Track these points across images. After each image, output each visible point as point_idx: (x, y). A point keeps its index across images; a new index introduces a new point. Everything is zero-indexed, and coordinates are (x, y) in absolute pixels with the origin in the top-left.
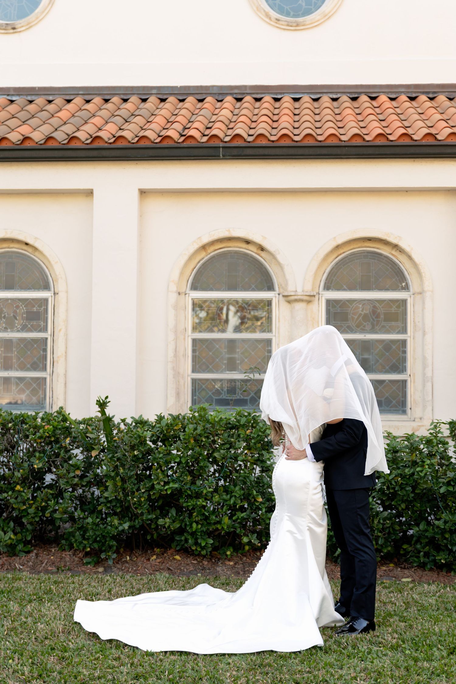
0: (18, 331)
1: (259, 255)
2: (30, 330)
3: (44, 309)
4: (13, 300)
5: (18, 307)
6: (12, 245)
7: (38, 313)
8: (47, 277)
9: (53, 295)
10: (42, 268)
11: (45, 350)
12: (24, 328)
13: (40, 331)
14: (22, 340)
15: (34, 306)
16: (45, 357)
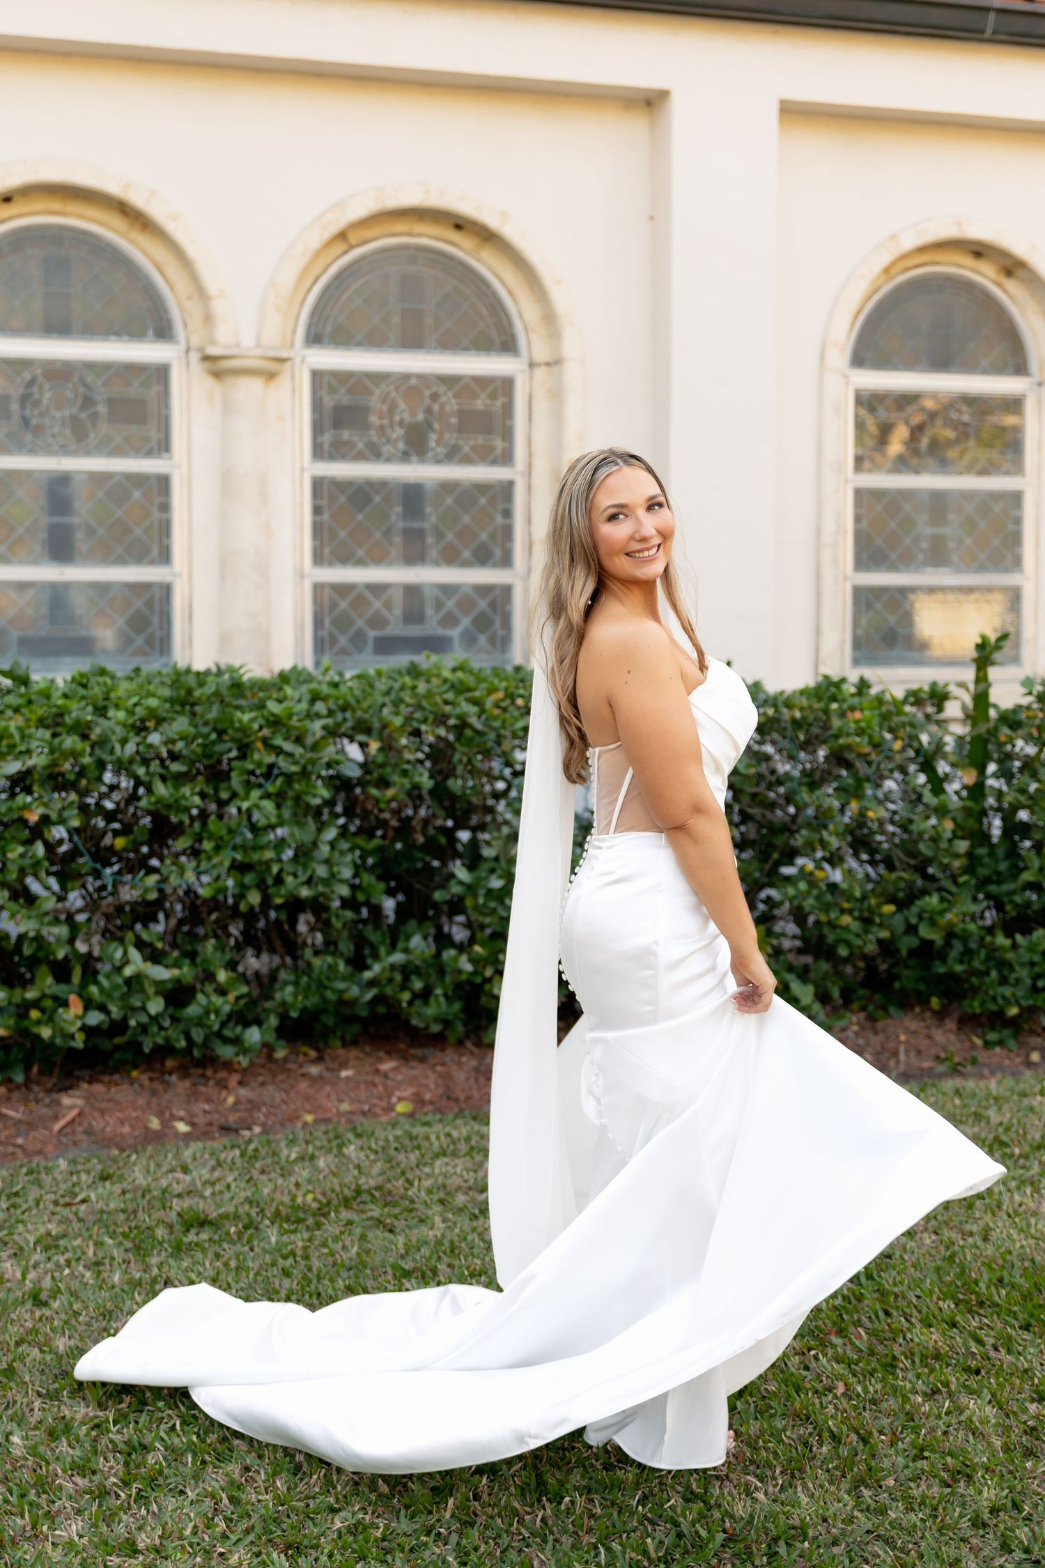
0: (438, 461)
1: (1000, 285)
2: (466, 460)
3: (504, 404)
4: (424, 378)
5: (435, 397)
6: (419, 228)
7: (487, 415)
8: (508, 317)
9: (526, 367)
10: (495, 295)
11: (508, 513)
12: (452, 455)
13: (494, 462)
14: (447, 487)
15: (476, 397)
16: (507, 532)
